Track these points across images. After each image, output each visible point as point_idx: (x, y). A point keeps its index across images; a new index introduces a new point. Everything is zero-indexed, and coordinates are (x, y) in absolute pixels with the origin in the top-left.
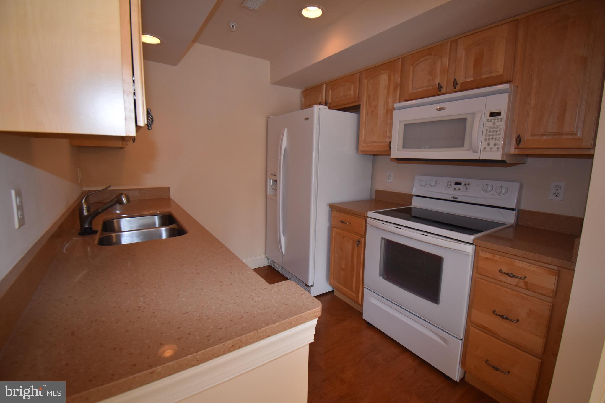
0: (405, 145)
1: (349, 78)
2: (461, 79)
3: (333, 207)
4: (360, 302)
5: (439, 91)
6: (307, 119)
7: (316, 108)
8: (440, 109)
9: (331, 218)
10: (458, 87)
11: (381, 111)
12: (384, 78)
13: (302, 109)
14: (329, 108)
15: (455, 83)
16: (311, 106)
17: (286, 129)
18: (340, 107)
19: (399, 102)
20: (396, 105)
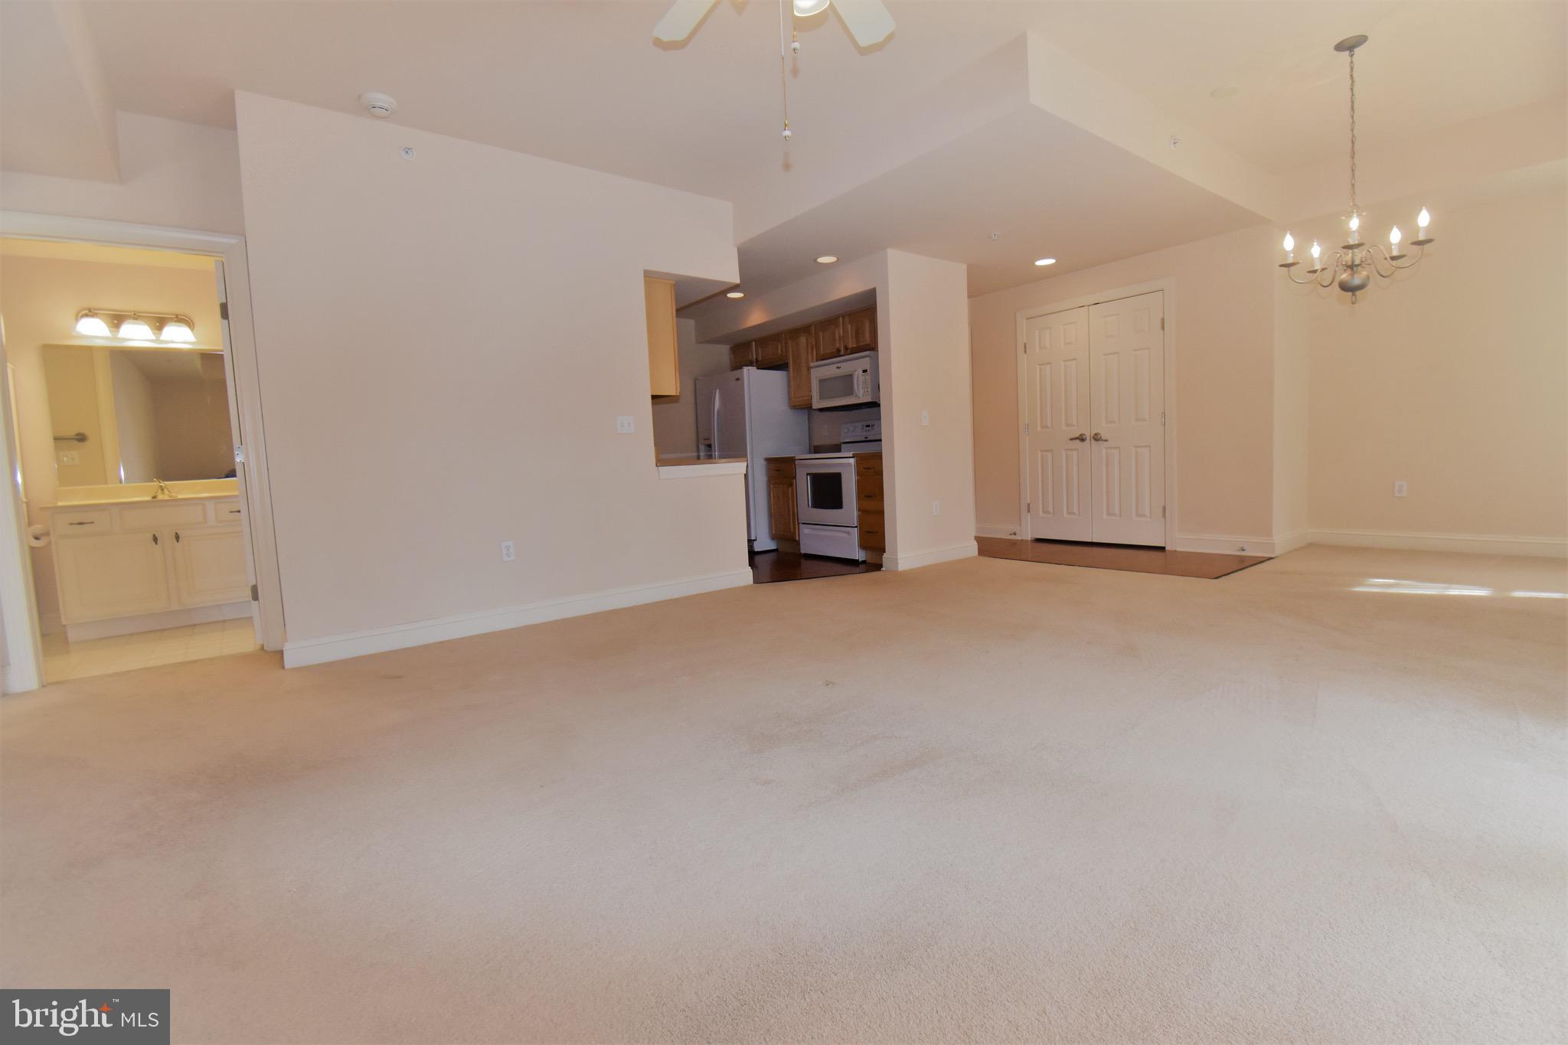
0: (822, 397)
1: (776, 337)
2: (850, 346)
3: (769, 460)
4: (797, 539)
5: (837, 354)
6: (738, 379)
7: (745, 369)
8: (838, 368)
9: (768, 470)
10: (849, 351)
11: (804, 369)
12: (803, 340)
13: (732, 370)
14: (758, 369)
15: (846, 348)
16: (740, 367)
17: (717, 391)
18: (765, 366)
19: (817, 361)
20: (812, 364)
